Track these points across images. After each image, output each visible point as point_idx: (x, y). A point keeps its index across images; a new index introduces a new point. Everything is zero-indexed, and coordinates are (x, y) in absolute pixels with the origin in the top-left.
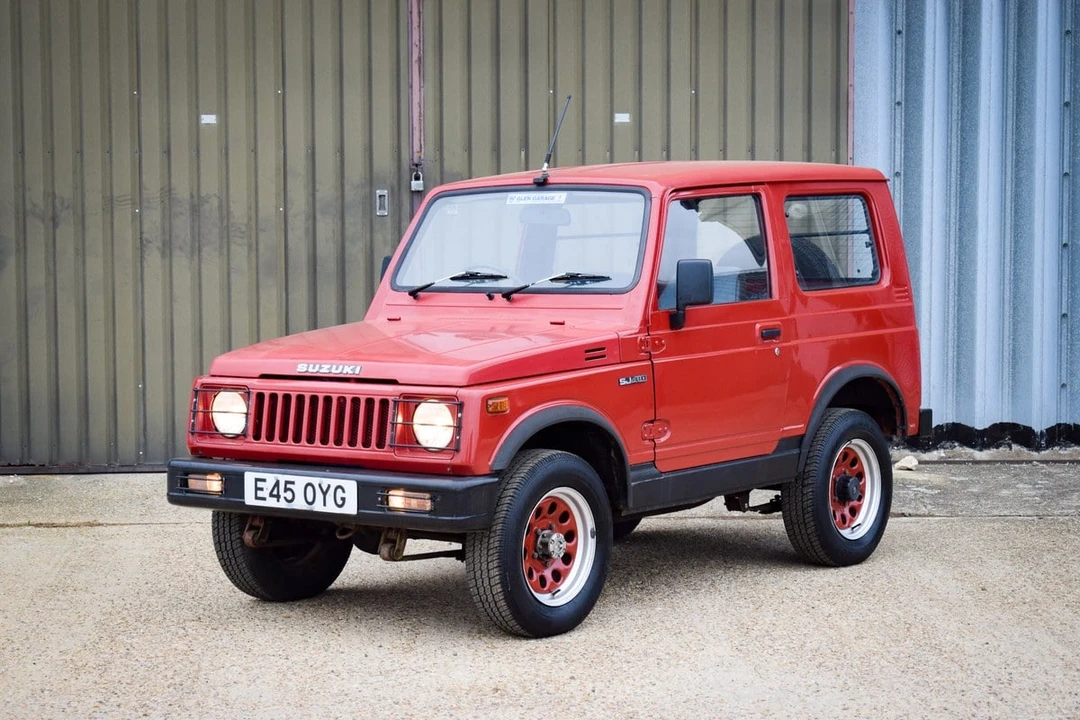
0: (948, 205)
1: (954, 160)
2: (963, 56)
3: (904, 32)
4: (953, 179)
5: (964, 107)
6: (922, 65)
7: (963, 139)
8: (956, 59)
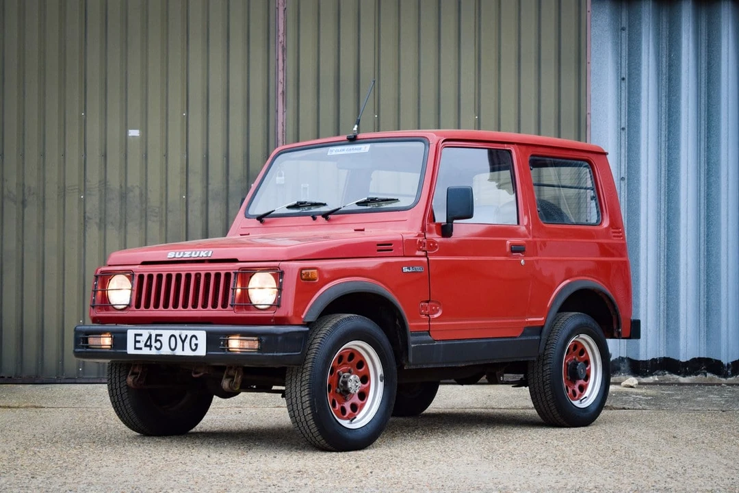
0: (659, 201)
1: (663, 169)
2: (669, 96)
3: (627, 79)
4: (663, 183)
5: (669, 132)
6: (639, 102)
7: (669, 154)
8: (664, 98)
